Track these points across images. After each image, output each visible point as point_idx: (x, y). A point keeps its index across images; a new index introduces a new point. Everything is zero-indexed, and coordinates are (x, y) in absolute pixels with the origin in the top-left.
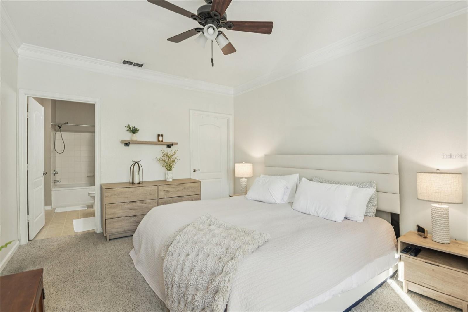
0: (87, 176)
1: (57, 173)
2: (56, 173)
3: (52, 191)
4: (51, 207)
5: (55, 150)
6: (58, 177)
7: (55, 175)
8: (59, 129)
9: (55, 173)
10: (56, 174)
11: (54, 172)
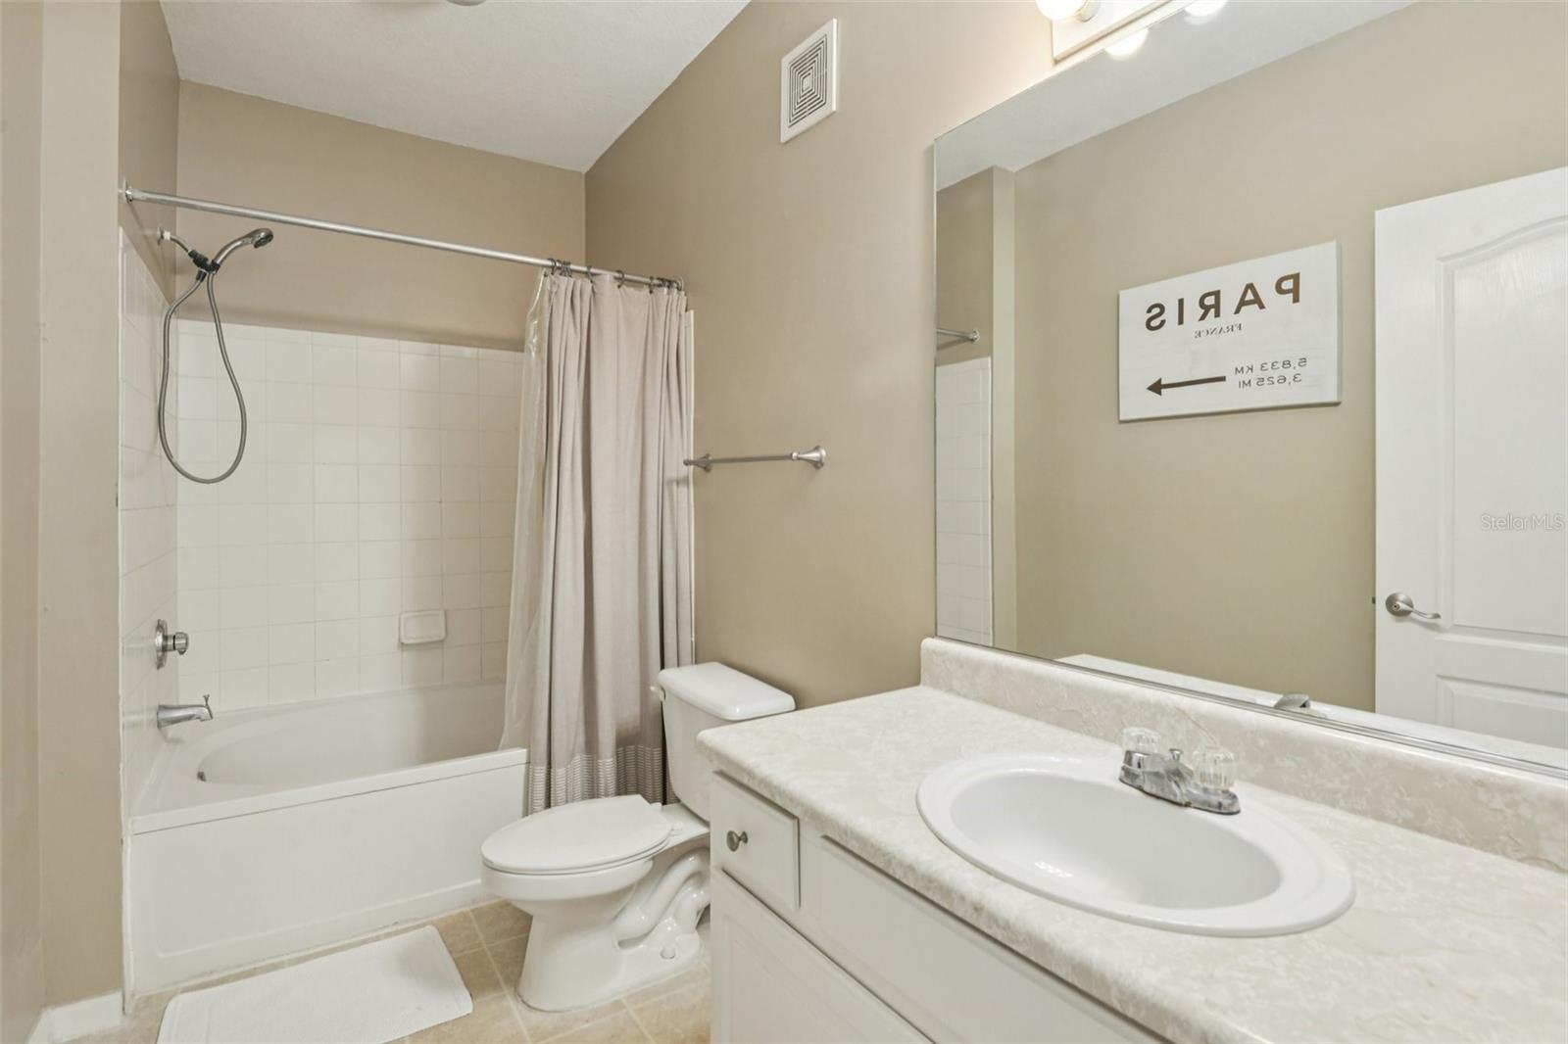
0: (402, 646)
1: (180, 642)
2: (171, 644)
3: (128, 841)
4: (115, 998)
5: (169, 457)
6: (189, 680)
7: (160, 664)
8: (201, 277)
9: (164, 649)
10: (171, 655)
11: (159, 640)
